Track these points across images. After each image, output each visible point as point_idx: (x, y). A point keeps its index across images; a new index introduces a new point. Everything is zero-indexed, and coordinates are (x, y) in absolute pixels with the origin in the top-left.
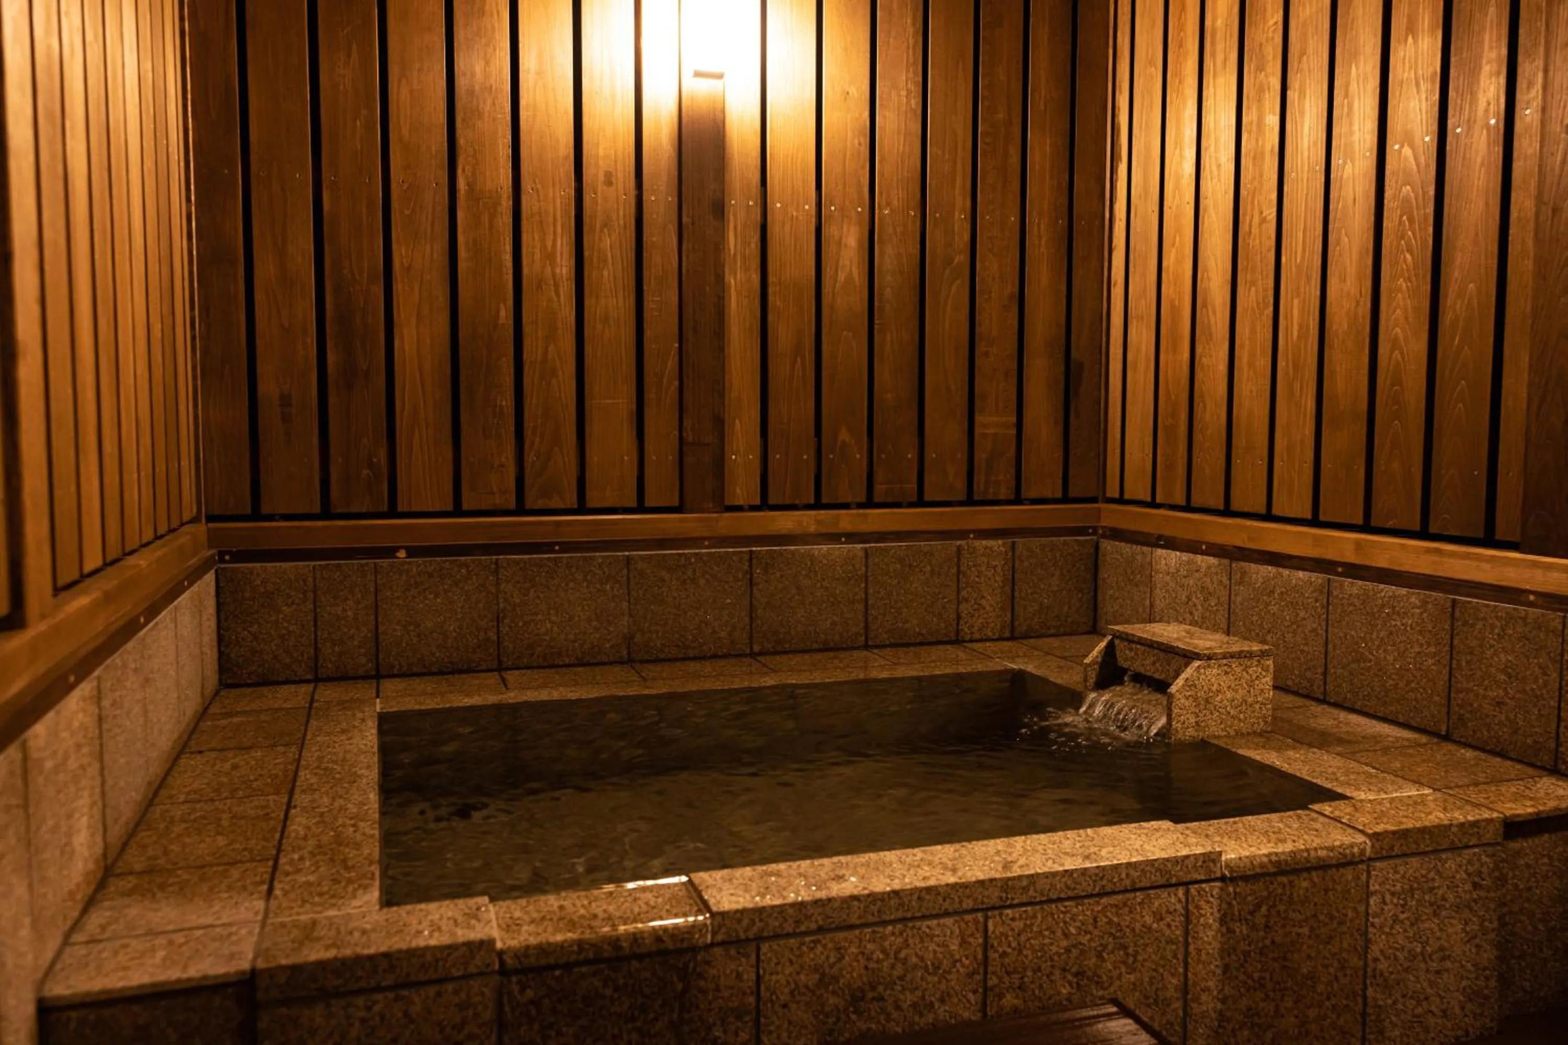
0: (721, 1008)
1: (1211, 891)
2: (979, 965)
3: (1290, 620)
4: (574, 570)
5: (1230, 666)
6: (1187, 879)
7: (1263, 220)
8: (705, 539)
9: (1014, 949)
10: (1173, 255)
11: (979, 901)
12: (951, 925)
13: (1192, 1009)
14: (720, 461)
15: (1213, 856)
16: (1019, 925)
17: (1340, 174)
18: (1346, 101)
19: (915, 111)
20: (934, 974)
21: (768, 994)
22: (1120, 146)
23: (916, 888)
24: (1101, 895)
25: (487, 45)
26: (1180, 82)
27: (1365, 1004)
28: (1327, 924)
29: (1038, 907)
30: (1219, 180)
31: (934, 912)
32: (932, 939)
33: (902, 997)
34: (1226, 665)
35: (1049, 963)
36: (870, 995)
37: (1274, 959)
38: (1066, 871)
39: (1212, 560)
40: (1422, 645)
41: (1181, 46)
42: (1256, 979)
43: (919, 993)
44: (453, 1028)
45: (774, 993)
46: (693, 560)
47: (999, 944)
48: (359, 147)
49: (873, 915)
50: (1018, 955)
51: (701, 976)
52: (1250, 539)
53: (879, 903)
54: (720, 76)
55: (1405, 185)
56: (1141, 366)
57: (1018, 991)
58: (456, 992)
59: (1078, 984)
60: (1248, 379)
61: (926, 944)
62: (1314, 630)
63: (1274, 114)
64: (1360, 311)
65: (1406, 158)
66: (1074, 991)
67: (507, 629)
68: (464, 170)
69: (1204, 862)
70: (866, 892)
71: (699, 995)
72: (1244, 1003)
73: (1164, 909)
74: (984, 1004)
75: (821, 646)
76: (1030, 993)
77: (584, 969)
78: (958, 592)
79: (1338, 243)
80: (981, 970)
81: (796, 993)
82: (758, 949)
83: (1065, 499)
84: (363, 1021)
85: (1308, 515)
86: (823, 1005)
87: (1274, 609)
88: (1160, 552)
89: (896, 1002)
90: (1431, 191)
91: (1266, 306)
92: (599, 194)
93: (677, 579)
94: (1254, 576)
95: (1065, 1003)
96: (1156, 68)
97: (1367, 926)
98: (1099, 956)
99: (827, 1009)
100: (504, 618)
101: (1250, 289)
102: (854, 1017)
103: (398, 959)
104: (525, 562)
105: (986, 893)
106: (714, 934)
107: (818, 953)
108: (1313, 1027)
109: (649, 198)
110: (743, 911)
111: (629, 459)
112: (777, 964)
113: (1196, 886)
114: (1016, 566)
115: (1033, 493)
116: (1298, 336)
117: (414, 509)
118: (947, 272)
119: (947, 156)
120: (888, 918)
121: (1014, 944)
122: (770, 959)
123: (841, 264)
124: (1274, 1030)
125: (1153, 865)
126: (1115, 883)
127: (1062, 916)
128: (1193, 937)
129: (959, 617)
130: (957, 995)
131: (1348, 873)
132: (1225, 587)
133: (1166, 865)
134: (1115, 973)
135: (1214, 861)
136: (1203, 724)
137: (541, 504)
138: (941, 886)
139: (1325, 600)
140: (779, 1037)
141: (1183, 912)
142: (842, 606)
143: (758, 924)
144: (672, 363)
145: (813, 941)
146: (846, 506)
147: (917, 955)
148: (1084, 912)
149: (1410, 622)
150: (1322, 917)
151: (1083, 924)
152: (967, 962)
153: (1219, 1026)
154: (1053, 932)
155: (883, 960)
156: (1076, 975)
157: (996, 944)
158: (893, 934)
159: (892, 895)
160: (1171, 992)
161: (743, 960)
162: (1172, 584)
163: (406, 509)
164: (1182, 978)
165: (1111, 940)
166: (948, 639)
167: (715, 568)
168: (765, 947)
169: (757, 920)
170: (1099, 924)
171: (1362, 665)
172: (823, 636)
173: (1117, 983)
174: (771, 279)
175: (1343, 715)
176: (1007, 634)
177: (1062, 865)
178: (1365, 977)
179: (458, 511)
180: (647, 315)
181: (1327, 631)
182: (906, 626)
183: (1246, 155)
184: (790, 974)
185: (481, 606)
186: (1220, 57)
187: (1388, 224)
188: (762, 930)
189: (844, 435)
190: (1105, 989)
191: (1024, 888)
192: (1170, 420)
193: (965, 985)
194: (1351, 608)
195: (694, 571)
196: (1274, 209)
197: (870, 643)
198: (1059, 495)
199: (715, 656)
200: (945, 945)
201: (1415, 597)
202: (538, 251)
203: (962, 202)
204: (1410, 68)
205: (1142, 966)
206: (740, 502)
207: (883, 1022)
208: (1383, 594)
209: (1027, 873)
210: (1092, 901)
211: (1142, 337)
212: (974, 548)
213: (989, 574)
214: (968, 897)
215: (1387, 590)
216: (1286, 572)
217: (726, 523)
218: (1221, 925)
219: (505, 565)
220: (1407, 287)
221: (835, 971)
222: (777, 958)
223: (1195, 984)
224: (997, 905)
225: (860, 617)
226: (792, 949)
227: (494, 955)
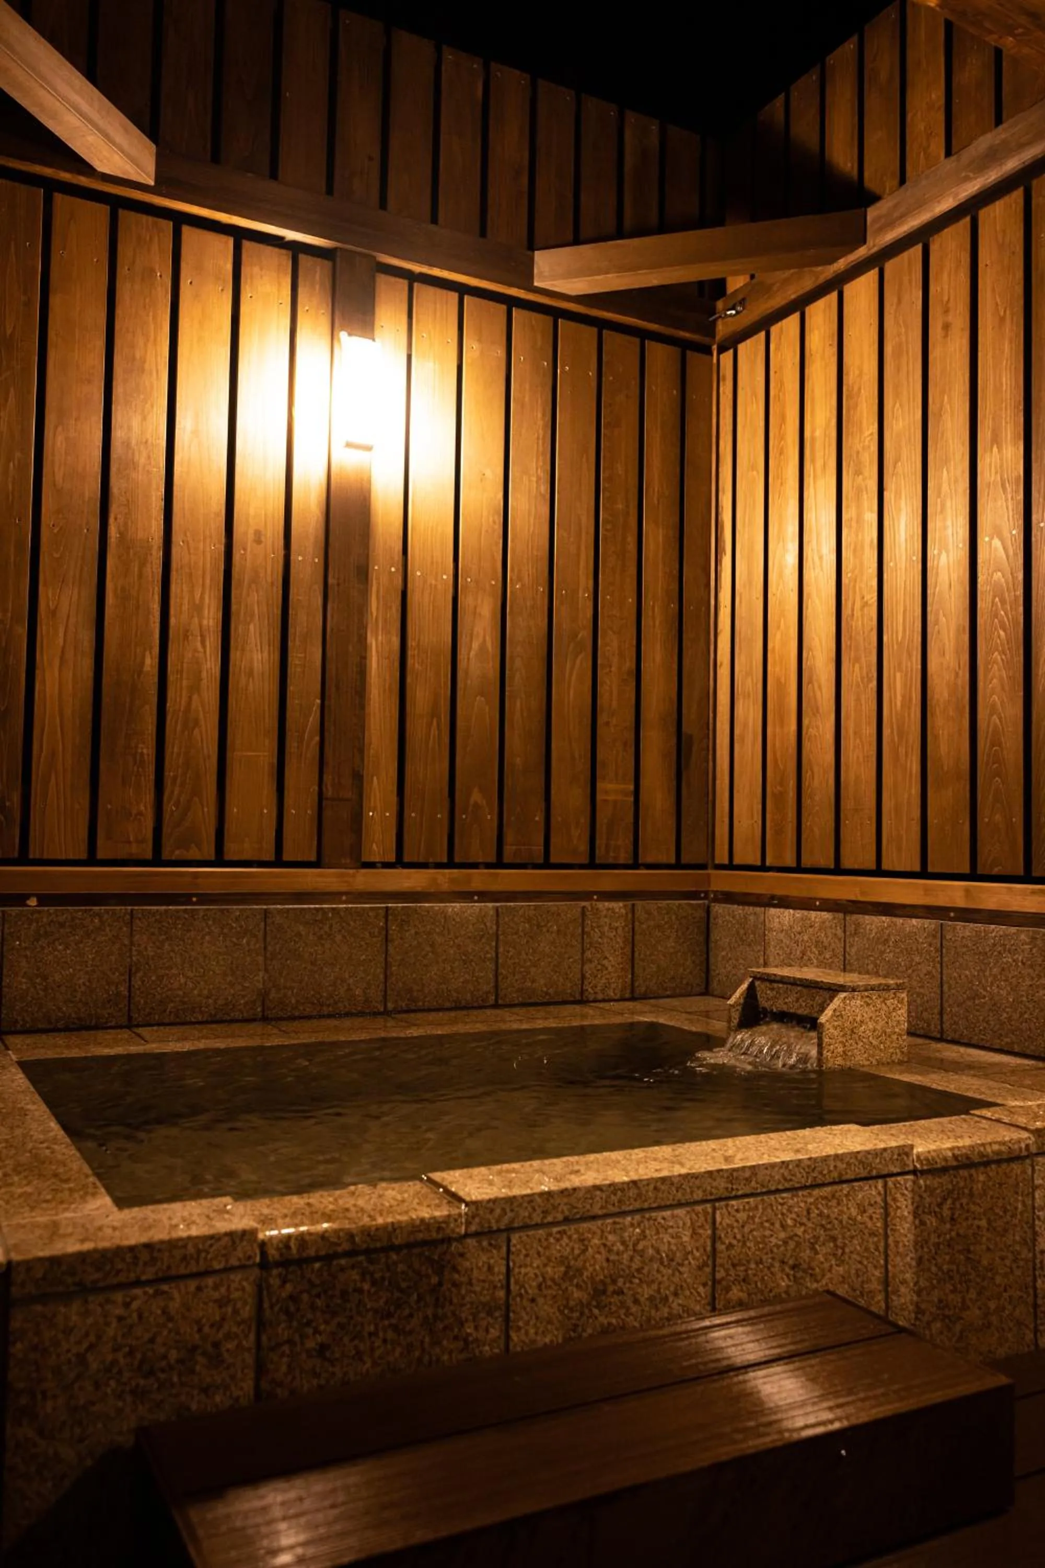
0: (472, 1303)
1: (905, 1183)
2: (708, 1257)
3: (905, 965)
4: (210, 923)
5: (871, 999)
6: (885, 1172)
7: (865, 605)
8: (341, 894)
9: (739, 1241)
10: (778, 636)
11: (708, 1192)
12: (683, 1216)
13: (892, 1300)
14: (357, 818)
15: (906, 1150)
16: (742, 1216)
17: (936, 562)
18: (939, 500)
19: (543, 496)
20: (669, 1266)
21: (518, 1287)
22: (724, 542)
23: (652, 1179)
24: (813, 1187)
25: (145, 401)
26: (782, 484)
27: (1036, 1296)
28: (1001, 1217)
29: (759, 1198)
30: (822, 570)
31: (668, 1203)
32: (666, 1230)
33: (640, 1290)
34: (868, 997)
35: (770, 1255)
36: (611, 1288)
37: (959, 1252)
38: (783, 1162)
39: (826, 915)
40: (1033, 979)
41: (781, 453)
42: (945, 1270)
43: (655, 1286)
44: (212, 1326)
45: (523, 1286)
46: (330, 915)
47: (725, 1235)
48: (10, 487)
49: (614, 1205)
50: (742, 1247)
51: (455, 1269)
52: (862, 893)
53: (619, 1193)
54: (369, 448)
55: (995, 571)
56: (749, 738)
57: (742, 1283)
58: (216, 1287)
59: (795, 1277)
60: (854, 747)
61: (661, 1236)
62: (929, 973)
63: (872, 512)
64: (959, 682)
65: (996, 549)
66: (791, 1284)
67: (139, 983)
68: (116, 519)
69: (899, 1155)
70: (607, 1182)
71: (453, 1289)
72: (936, 1295)
73: (867, 1201)
74: (714, 1298)
75: (453, 1005)
76: (753, 1286)
77: (343, 1262)
78: (583, 953)
79: (937, 622)
80: (710, 1262)
81: (543, 1286)
82: (509, 1240)
83: (678, 865)
84: (120, 1319)
85: (917, 868)
86: (568, 1299)
87: (889, 956)
88: (773, 911)
89: (634, 1295)
90: (1020, 576)
91: (870, 681)
92: (249, 550)
93: (314, 934)
94: (868, 927)
95: (784, 1296)
96: (758, 472)
97: (1034, 1220)
98: (813, 1248)
99: (572, 1303)
100: (138, 970)
101: (854, 667)
102: (596, 1311)
103: (159, 1250)
104: (161, 914)
105: (715, 1184)
106: (468, 1223)
107: (564, 1244)
108: (994, 1319)
109: (297, 558)
110: (494, 1201)
111: (269, 811)
112: (527, 1256)
113: (893, 1179)
114: (636, 928)
115: (650, 860)
116: (902, 706)
117: (45, 857)
118: (572, 645)
119: (572, 539)
120: (627, 1209)
121: (739, 1236)
122: (520, 1251)
123: (475, 633)
124: (962, 1321)
125: (856, 1158)
126: (825, 1175)
127: (780, 1207)
128: (892, 1230)
129: (583, 977)
130: (689, 1289)
131: (1016, 1167)
132: (840, 940)
133: (867, 1158)
134: (826, 1265)
135: (907, 1154)
136: (850, 1054)
137: (178, 854)
138: (674, 1176)
139: (939, 945)
140: (527, 1333)
141: (883, 1204)
142: (473, 964)
143: (510, 1214)
144: (313, 719)
145: (559, 1232)
146: (475, 866)
147: (652, 1246)
148: (798, 1202)
149: (1020, 958)
150: (997, 1211)
151: (798, 1216)
152: (697, 1254)
153: (916, 1318)
154: (773, 1224)
155: (623, 1252)
156: (793, 1267)
157: (723, 1236)
158: (632, 1225)
159: (631, 1185)
160: (875, 1285)
161: (495, 1251)
162: (786, 941)
163: (37, 856)
164: (883, 1270)
165: (822, 1232)
166: (572, 999)
167: (352, 923)
168: (515, 1238)
169: (508, 1210)
170: (812, 1215)
171: (977, 1002)
172: (455, 994)
173: (828, 1275)
174: (411, 643)
175: (962, 1049)
176: (627, 995)
177: (778, 1157)
178: (1034, 1269)
179: (91, 861)
180: (291, 670)
181: (941, 973)
182: (534, 985)
183: (847, 548)
184: (538, 1267)
185: (113, 958)
186: (819, 463)
187: (983, 604)
188: (512, 1221)
189: (476, 796)
190: (817, 1281)
191: (746, 1179)
192: (778, 788)
193: (696, 1278)
194: (964, 950)
195: (331, 926)
196: (875, 594)
197: (500, 1002)
198: (673, 860)
199: (348, 1014)
200: (677, 1236)
201: (1024, 934)
202: (186, 601)
203: (586, 582)
204: (996, 473)
205: (850, 1258)
206: (376, 859)
207: (623, 1317)
208: (993, 935)
209: (749, 1164)
210: (805, 1192)
211: (749, 712)
212: (597, 909)
213: (612, 935)
214: (698, 1188)
215: (996, 930)
216: (900, 921)
217: (363, 880)
218: (915, 1217)
219: (140, 916)
220: (1002, 659)
221: (579, 1264)
222: (526, 1250)
223: (894, 1277)
224: (723, 1196)
225: (491, 976)
226: (540, 1240)
227: (255, 1246)
